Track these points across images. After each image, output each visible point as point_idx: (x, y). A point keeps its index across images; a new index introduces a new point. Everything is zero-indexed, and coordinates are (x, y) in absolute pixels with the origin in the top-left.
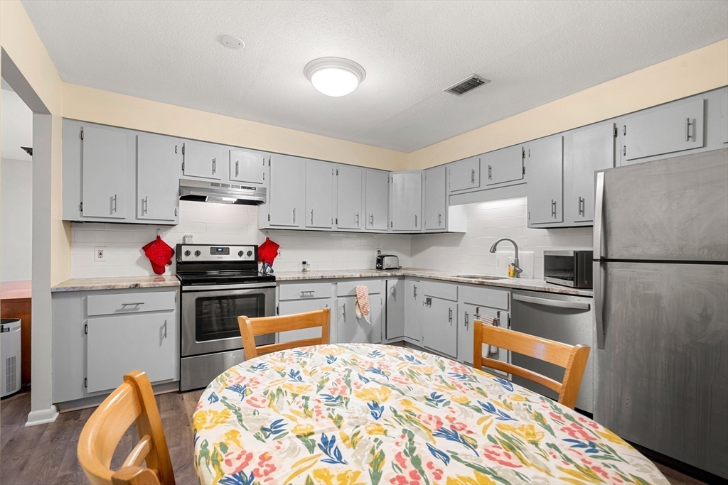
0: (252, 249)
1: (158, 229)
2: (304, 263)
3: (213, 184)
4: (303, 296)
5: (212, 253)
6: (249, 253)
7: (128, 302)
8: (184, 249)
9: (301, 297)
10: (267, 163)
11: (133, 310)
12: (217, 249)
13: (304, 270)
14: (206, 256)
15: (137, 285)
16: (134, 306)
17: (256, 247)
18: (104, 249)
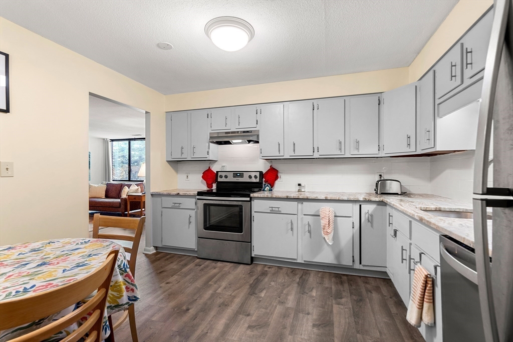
0: (258, 174)
1: (210, 163)
2: (299, 185)
3: (227, 133)
4: (272, 210)
5: (234, 177)
6: (256, 177)
7: (176, 202)
8: (219, 174)
9: (271, 211)
10: (259, 112)
11: (176, 207)
12: (237, 174)
13: (299, 191)
14: (231, 179)
15: (178, 193)
16: (178, 205)
17: (261, 173)
18: (189, 174)
